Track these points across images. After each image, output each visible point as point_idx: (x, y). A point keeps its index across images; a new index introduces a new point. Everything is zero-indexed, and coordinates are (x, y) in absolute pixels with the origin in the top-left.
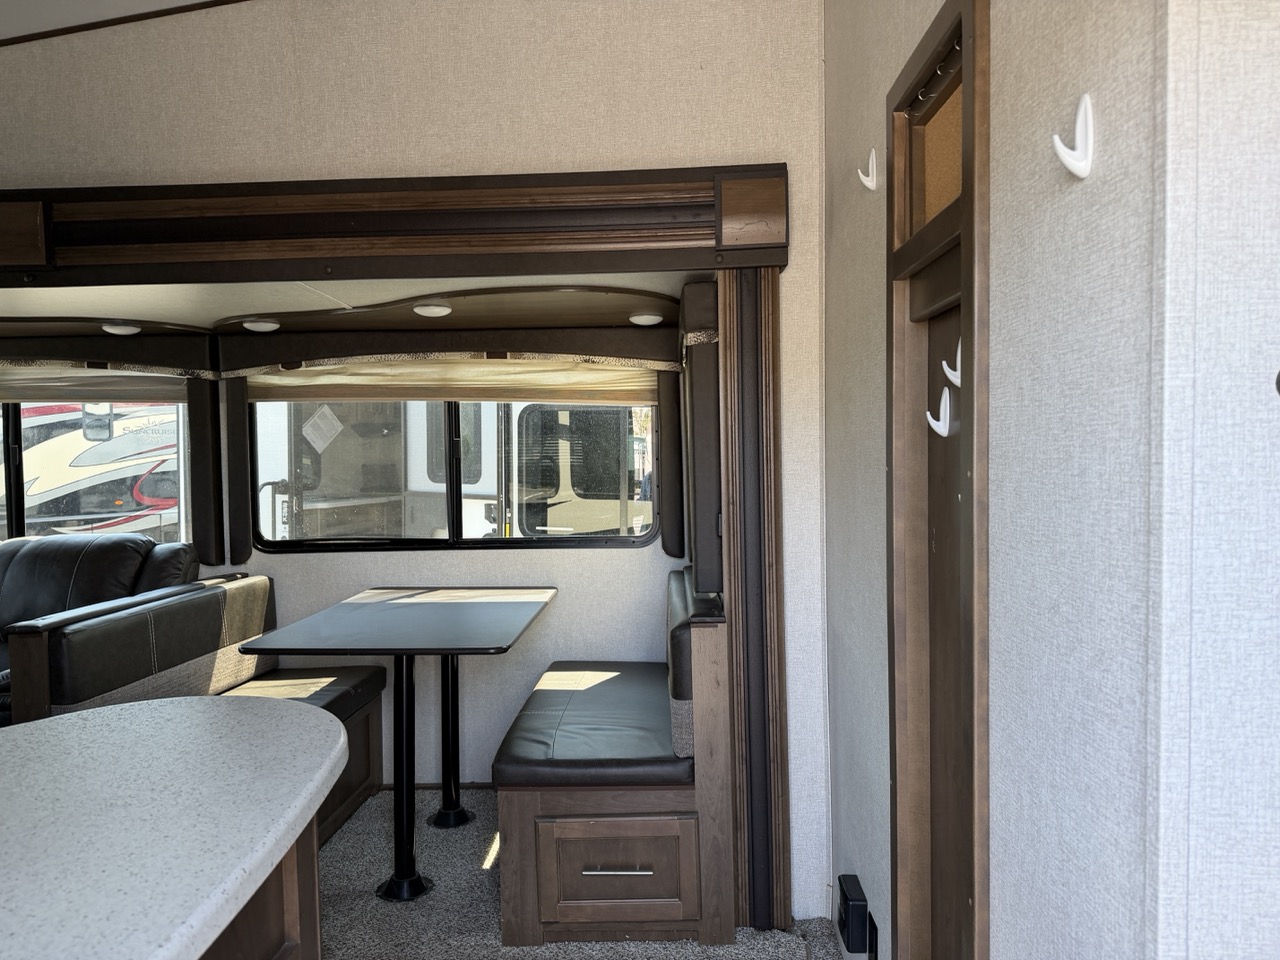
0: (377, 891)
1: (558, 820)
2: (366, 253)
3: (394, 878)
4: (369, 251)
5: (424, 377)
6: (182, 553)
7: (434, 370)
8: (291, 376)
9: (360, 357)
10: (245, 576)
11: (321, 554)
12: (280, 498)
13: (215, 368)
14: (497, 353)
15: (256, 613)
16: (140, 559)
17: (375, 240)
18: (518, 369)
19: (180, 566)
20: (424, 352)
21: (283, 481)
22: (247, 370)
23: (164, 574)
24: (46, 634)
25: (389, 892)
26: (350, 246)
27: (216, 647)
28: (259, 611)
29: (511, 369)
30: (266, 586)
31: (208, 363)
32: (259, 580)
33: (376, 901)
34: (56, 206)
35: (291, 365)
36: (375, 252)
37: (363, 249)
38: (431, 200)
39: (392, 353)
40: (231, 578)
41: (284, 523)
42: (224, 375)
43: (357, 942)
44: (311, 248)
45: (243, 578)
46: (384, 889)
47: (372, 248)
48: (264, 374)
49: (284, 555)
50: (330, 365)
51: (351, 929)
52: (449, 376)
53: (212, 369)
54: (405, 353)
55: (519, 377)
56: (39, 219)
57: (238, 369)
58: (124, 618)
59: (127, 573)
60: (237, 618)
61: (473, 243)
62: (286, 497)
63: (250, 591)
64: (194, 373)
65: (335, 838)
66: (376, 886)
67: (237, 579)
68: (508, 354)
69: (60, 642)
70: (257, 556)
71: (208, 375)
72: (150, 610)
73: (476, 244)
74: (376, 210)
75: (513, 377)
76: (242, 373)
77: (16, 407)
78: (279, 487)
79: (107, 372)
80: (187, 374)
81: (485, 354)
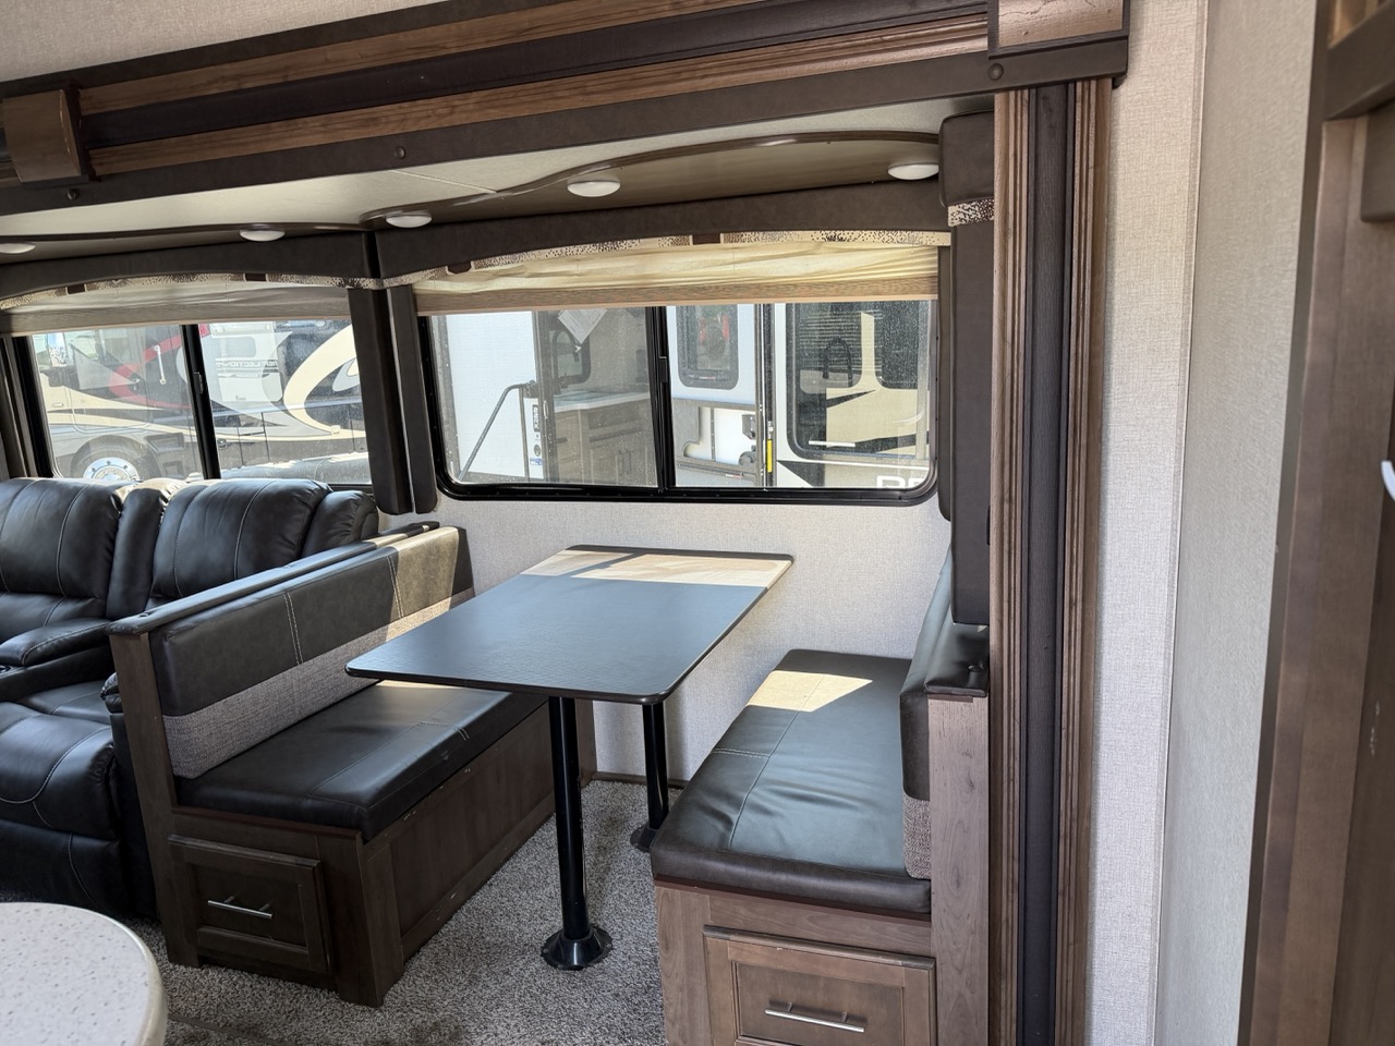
0: (546, 946)
1: (732, 937)
2: (445, 123)
3: (562, 935)
4: (448, 118)
5: (618, 274)
6: (353, 505)
7: (630, 264)
8: (463, 281)
9: (536, 252)
10: (435, 526)
11: (514, 502)
12: (530, 403)
13: (375, 274)
14: (706, 236)
15: (441, 574)
16: (308, 512)
17: (456, 100)
18: (739, 256)
19: (350, 521)
20: (613, 241)
21: (532, 381)
22: (411, 276)
23: (332, 531)
24: (145, 636)
25: (555, 954)
26: (424, 114)
27: (389, 623)
28: (446, 571)
29: (729, 257)
30: (455, 542)
31: (367, 269)
32: (446, 534)
33: (538, 964)
34: (82, 92)
35: (459, 267)
36: (458, 119)
37: (441, 116)
38: (526, 25)
39: (574, 244)
40: (413, 530)
41: (536, 430)
42: (388, 283)
43: (500, 1029)
44: (375, 121)
45: (431, 529)
46: (554, 944)
47: (451, 113)
48: (430, 279)
49: (475, 502)
50: (501, 264)
51: (498, 1006)
52: (648, 272)
53: (373, 277)
54: (589, 243)
55: (739, 267)
56: (63, 114)
57: (401, 275)
58: (251, 605)
59: (293, 530)
60: (415, 583)
61: (589, 89)
62: (535, 401)
63: (432, 551)
64: (353, 282)
65: (522, 853)
66: (545, 938)
67: (422, 531)
68: (722, 235)
69: (162, 647)
70: (445, 503)
71: (369, 284)
72: (286, 591)
74: (454, 51)
75: (731, 267)
76: (407, 279)
77: (194, 329)
78: (526, 390)
79: (267, 284)
80: (347, 283)
81: (691, 237)
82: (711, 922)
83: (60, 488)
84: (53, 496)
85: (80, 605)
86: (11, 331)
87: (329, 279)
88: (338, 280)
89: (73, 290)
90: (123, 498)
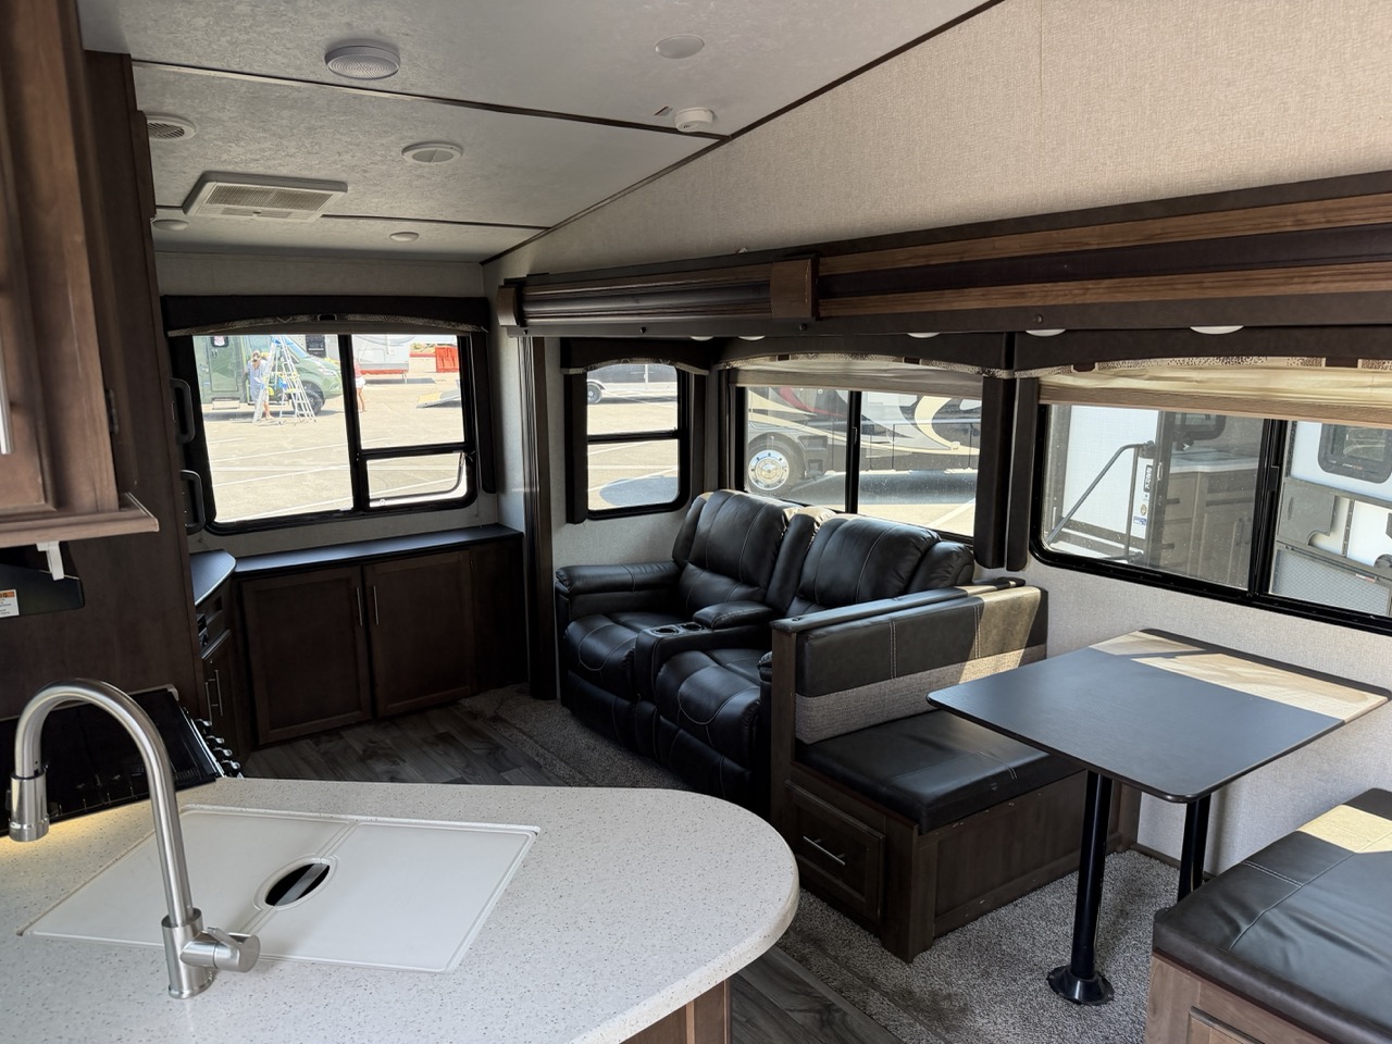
0: (1053, 973)
2: (1078, 300)
3: (1069, 970)
4: (1082, 298)
5: (1239, 385)
6: (955, 557)
7: (1253, 376)
8: (1086, 377)
9: (1159, 360)
10: (1021, 584)
12: (1144, 463)
13: (1009, 366)
14: (1342, 358)
15: (1018, 628)
16: (919, 555)
17: (1090, 284)
18: (1378, 379)
19: (950, 569)
20: (1238, 356)
21: (1151, 442)
22: (1040, 370)
23: (934, 575)
24: (794, 635)
25: (1060, 983)
26: (1062, 293)
27: (967, 660)
28: (1023, 626)
29: (1367, 379)
30: (1036, 601)
31: (1003, 364)
32: (1030, 593)
33: (1043, 984)
34: (822, 260)
35: (1084, 366)
36: (1089, 299)
37: (1076, 295)
38: (1159, 231)
39: (1197, 356)
40: (1002, 584)
41: (1146, 490)
42: (1018, 375)
43: (999, 1021)
44: (1022, 295)
45: (1017, 586)
46: (1059, 974)
47: (1084, 294)
48: (1056, 374)
49: (1061, 570)
50: (1124, 366)
51: (1001, 1002)
52: (1271, 386)
53: (1006, 368)
54: (1214, 356)
55: (1376, 391)
56: (808, 277)
57: (1031, 369)
58: (866, 626)
59: (905, 568)
60: (994, 632)
62: (1151, 462)
63: (1015, 605)
64: (989, 371)
65: (1048, 889)
66: (1054, 966)
67: (1009, 587)
68: (1360, 361)
69: (803, 644)
71: (1002, 374)
72: (893, 620)
73: (1210, 285)
74: (1095, 247)
75: (1368, 390)
76: (1035, 373)
77: (859, 395)
78: (1141, 450)
79: (920, 367)
80: (984, 372)
81: (1324, 360)
82: (1198, 1006)
83: (751, 502)
84: (746, 508)
85: (750, 590)
86: (736, 382)
87: (970, 367)
88: (977, 369)
89: (782, 358)
90: (789, 517)
